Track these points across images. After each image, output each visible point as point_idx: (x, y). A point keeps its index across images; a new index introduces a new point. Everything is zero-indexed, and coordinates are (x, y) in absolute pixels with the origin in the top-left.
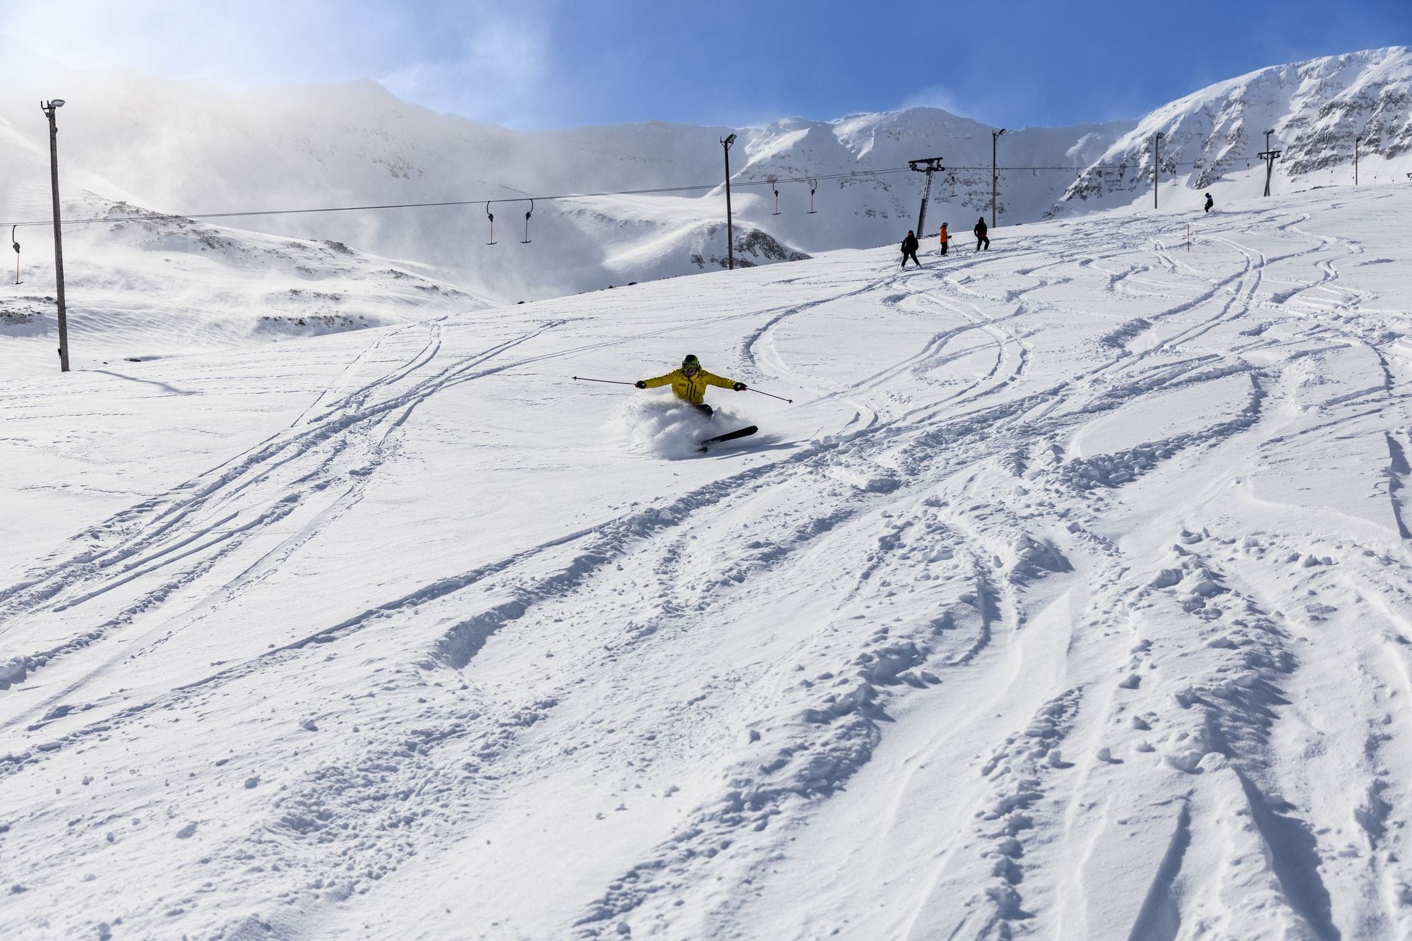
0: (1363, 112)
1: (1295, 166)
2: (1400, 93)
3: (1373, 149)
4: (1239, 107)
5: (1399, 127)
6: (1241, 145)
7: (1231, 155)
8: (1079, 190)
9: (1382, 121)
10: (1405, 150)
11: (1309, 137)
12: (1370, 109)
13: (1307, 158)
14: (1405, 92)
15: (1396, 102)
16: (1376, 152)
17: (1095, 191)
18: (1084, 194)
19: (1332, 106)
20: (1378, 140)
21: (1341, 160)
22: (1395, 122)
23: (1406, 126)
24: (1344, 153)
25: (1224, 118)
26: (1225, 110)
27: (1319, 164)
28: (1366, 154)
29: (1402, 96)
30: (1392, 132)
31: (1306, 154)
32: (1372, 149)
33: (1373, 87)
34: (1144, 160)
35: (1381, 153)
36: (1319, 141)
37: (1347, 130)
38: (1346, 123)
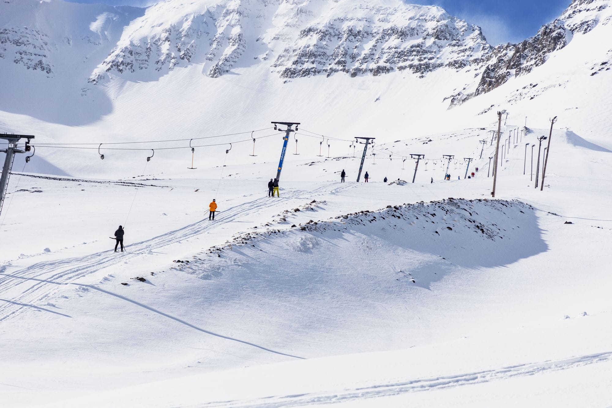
0: (332, 39)
1: (285, 71)
2: (358, 29)
3: (342, 68)
4: (237, 16)
5: (359, 54)
6: (241, 47)
7: (236, 55)
8: (115, 65)
9: (346, 48)
10: (363, 72)
11: (294, 51)
12: (336, 37)
13: (294, 66)
14: (361, 29)
15: (355, 36)
16: (344, 70)
17: (129, 67)
18: (121, 68)
19: (310, 30)
20: (345, 62)
21: (319, 72)
22: (355, 51)
23: (363, 56)
24: (320, 67)
25: (225, 23)
26: (225, 16)
27: (304, 72)
28: (336, 71)
29: (359, 32)
30: (353, 57)
31: (294, 64)
32: (340, 67)
33: (338, 21)
34: (165, 47)
35: (347, 72)
36: (303, 55)
37: (322, 50)
38: (321, 45)
